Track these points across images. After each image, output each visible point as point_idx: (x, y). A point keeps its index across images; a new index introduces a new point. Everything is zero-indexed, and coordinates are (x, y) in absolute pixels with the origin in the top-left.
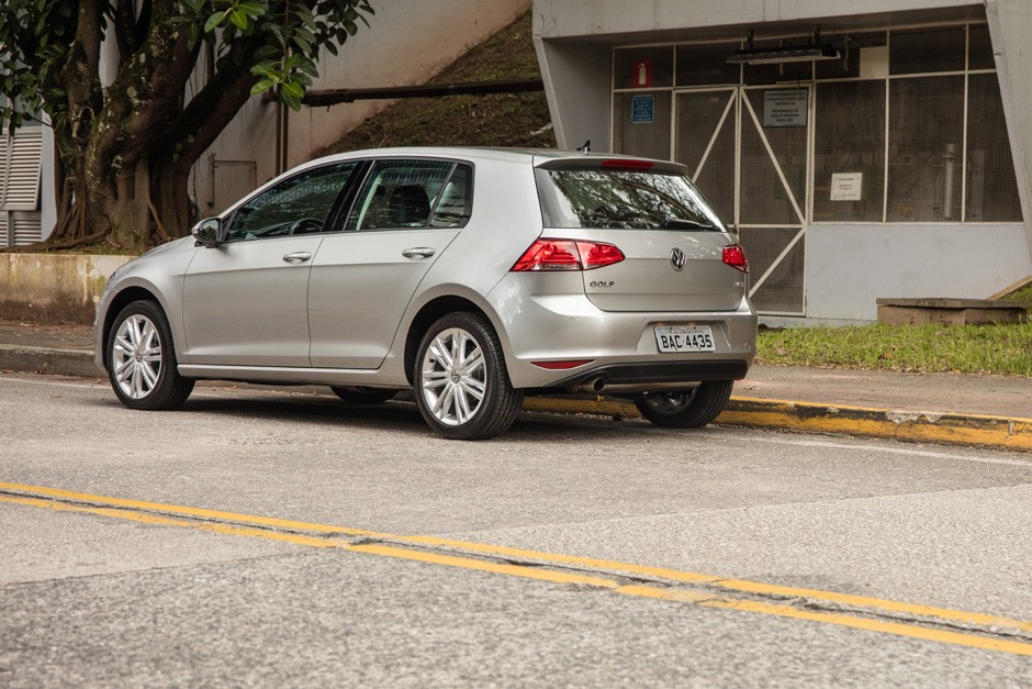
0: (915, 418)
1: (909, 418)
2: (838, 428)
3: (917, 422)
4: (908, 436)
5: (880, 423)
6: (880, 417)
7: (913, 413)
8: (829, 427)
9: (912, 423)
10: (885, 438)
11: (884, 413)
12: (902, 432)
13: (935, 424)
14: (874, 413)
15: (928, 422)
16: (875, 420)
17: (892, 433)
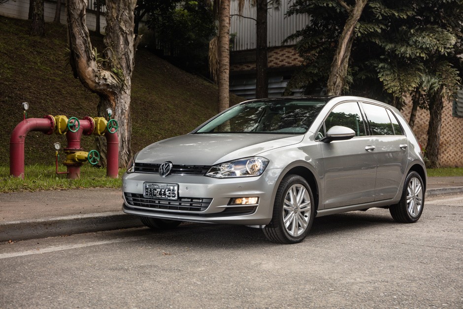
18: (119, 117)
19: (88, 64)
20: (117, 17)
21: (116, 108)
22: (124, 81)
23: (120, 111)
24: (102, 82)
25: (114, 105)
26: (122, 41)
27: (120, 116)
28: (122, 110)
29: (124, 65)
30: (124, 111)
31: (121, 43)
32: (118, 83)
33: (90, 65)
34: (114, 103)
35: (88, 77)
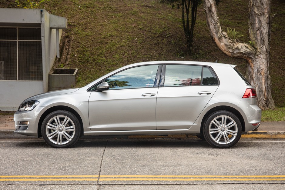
0: (276, 133)
1: (274, 133)
2: (252, 137)
3: (277, 134)
4: (275, 138)
5: (266, 135)
6: (265, 133)
7: (276, 132)
8: (248, 137)
9: (276, 134)
10: (268, 139)
11: (266, 132)
12: (273, 137)
13: (283, 134)
14: (263, 132)
15: (281, 134)
16: (264, 134)
17: (270, 137)
18: (255, 74)
19: (220, 41)
20: (253, 5)
21: (254, 68)
22: (257, 49)
23: (256, 70)
24: (236, 51)
25: (253, 66)
26: (257, 21)
27: (257, 73)
28: (258, 70)
29: (259, 38)
30: (259, 70)
31: (257, 23)
32: (251, 50)
33: (222, 41)
34: (252, 65)
35: (223, 49)
